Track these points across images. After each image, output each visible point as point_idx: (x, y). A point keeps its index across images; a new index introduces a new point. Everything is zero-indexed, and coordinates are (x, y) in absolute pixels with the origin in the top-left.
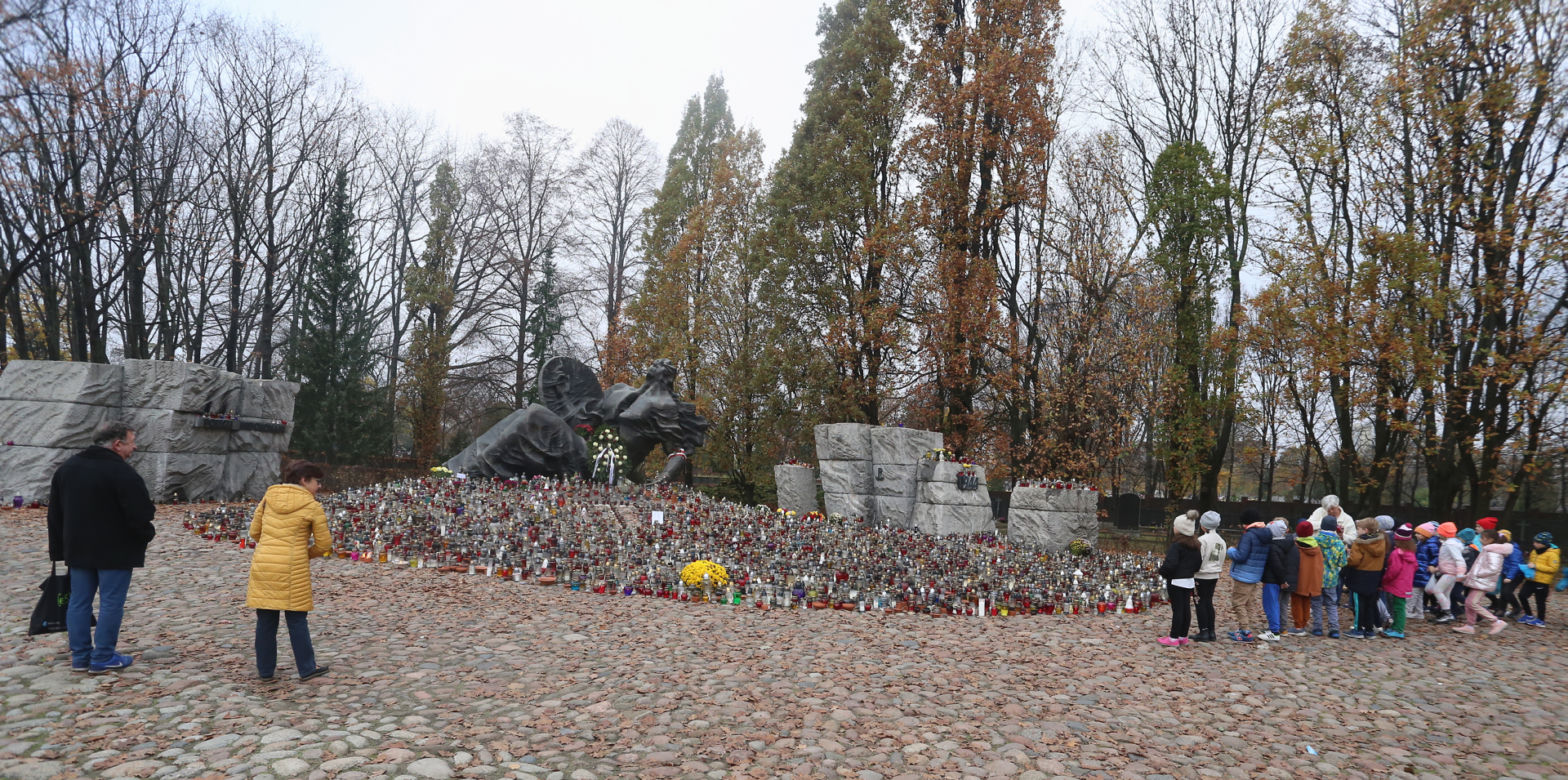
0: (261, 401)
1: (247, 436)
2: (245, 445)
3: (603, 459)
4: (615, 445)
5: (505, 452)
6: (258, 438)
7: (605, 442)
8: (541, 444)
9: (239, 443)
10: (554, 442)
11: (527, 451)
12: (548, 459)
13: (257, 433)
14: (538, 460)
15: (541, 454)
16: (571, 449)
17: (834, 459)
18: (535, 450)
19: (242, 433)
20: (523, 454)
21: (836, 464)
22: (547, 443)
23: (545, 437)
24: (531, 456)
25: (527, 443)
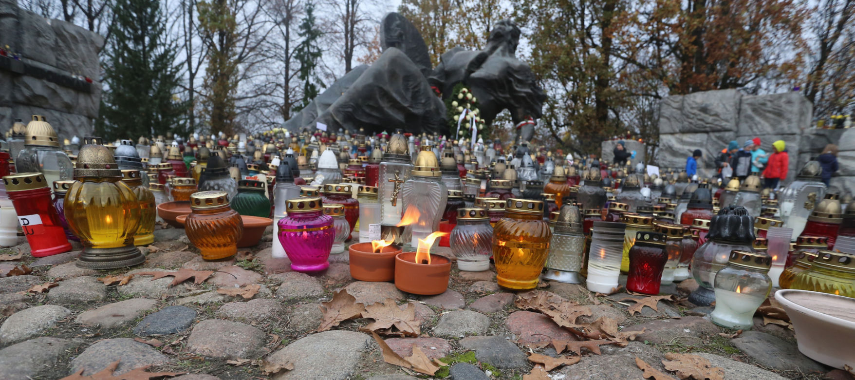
0: (51, 42)
1: (38, 87)
2: (37, 97)
3: (465, 121)
4: (474, 106)
5: (357, 107)
6: (54, 92)
7: (463, 102)
8: (403, 97)
9: (27, 93)
10: (415, 97)
11: (385, 105)
12: (410, 116)
13: (52, 85)
14: (399, 117)
15: (401, 109)
16: (432, 107)
17: (684, 132)
18: (395, 105)
19: (28, 80)
20: (380, 109)
21: (687, 138)
22: (409, 95)
23: (407, 89)
24: (391, 112)
25: (386, 95)
